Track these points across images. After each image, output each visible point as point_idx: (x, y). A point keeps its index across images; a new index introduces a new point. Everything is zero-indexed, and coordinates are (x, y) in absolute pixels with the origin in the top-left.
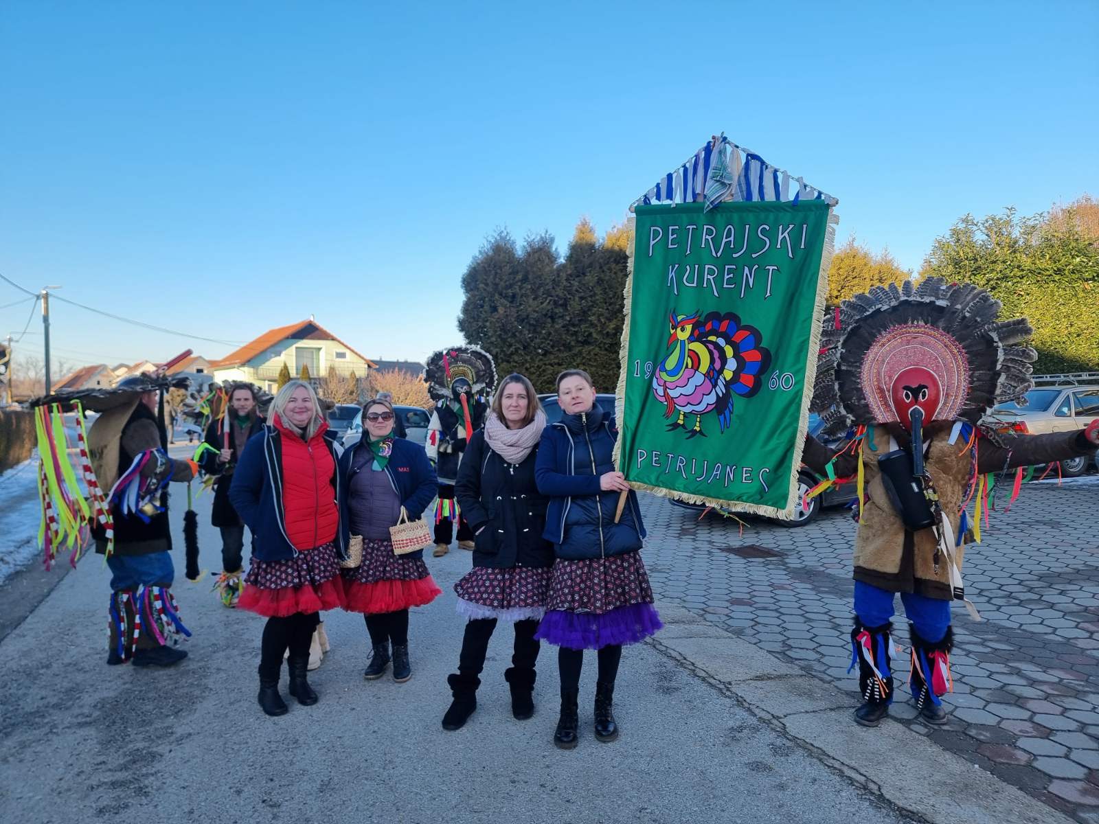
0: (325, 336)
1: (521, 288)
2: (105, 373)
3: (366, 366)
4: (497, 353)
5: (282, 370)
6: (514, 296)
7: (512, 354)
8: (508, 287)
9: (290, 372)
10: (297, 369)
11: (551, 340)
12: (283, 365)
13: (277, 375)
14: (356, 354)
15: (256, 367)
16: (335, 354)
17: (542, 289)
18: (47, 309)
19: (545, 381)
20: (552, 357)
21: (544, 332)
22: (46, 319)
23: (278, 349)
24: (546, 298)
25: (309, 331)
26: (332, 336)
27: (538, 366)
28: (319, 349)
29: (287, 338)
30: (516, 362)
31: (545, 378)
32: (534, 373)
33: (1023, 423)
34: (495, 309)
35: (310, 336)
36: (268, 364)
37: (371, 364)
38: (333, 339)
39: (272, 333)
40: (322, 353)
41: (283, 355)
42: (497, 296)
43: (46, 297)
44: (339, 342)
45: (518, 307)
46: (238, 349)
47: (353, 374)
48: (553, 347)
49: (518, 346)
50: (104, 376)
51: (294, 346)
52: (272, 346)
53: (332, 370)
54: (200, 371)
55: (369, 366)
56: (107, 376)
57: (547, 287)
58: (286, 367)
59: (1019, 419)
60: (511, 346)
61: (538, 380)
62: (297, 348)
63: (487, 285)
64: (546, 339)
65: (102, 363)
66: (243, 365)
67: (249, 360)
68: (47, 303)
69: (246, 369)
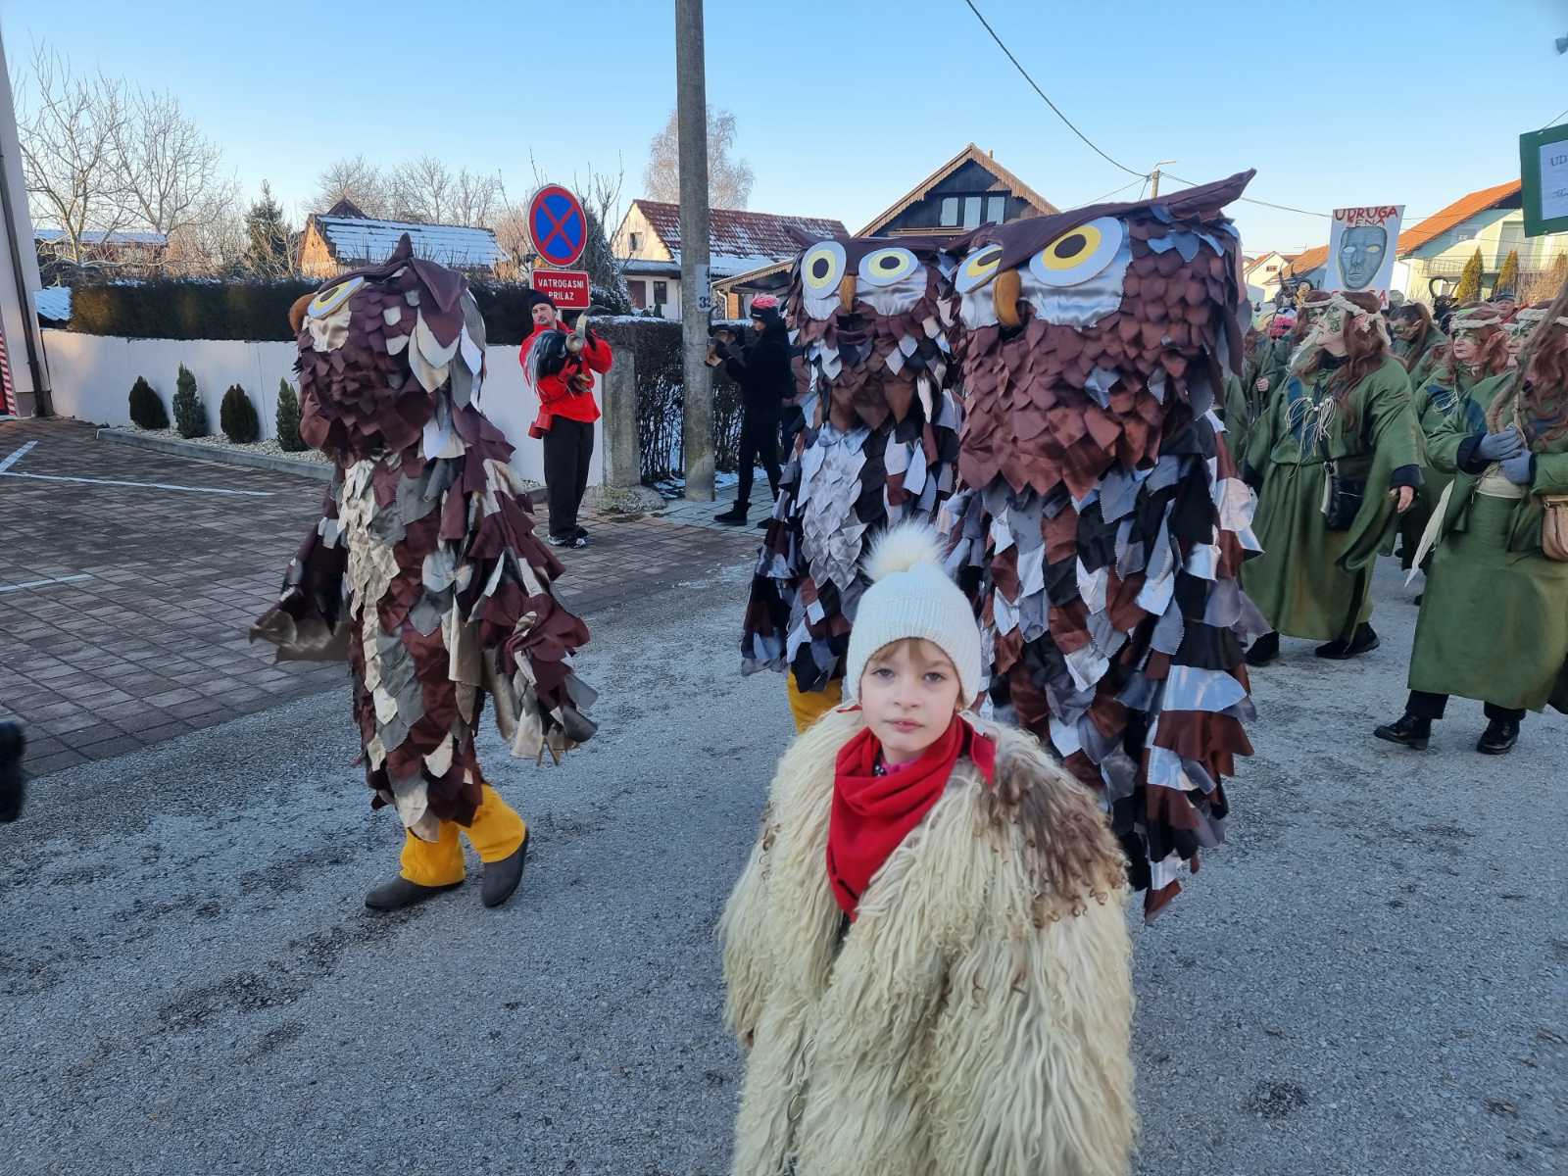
5: (1470, 261)
9: (1485, 264)
10: (1498, 260)
12: (1474, 253)
13: (1462, 270)
15: (1428, 259)
23: (1470, 227)
29: (1492, 207)
36: (1448, 252)
39: (1472, 198)
41: (1479, 235)
51: (1500, 223)
52: (1462, 222)
58: (1478, 257)
62: (1505, 223)
66: (1409, 255)
67: (1418, 248)
68: (1157, 185)
69: (1412, 261)
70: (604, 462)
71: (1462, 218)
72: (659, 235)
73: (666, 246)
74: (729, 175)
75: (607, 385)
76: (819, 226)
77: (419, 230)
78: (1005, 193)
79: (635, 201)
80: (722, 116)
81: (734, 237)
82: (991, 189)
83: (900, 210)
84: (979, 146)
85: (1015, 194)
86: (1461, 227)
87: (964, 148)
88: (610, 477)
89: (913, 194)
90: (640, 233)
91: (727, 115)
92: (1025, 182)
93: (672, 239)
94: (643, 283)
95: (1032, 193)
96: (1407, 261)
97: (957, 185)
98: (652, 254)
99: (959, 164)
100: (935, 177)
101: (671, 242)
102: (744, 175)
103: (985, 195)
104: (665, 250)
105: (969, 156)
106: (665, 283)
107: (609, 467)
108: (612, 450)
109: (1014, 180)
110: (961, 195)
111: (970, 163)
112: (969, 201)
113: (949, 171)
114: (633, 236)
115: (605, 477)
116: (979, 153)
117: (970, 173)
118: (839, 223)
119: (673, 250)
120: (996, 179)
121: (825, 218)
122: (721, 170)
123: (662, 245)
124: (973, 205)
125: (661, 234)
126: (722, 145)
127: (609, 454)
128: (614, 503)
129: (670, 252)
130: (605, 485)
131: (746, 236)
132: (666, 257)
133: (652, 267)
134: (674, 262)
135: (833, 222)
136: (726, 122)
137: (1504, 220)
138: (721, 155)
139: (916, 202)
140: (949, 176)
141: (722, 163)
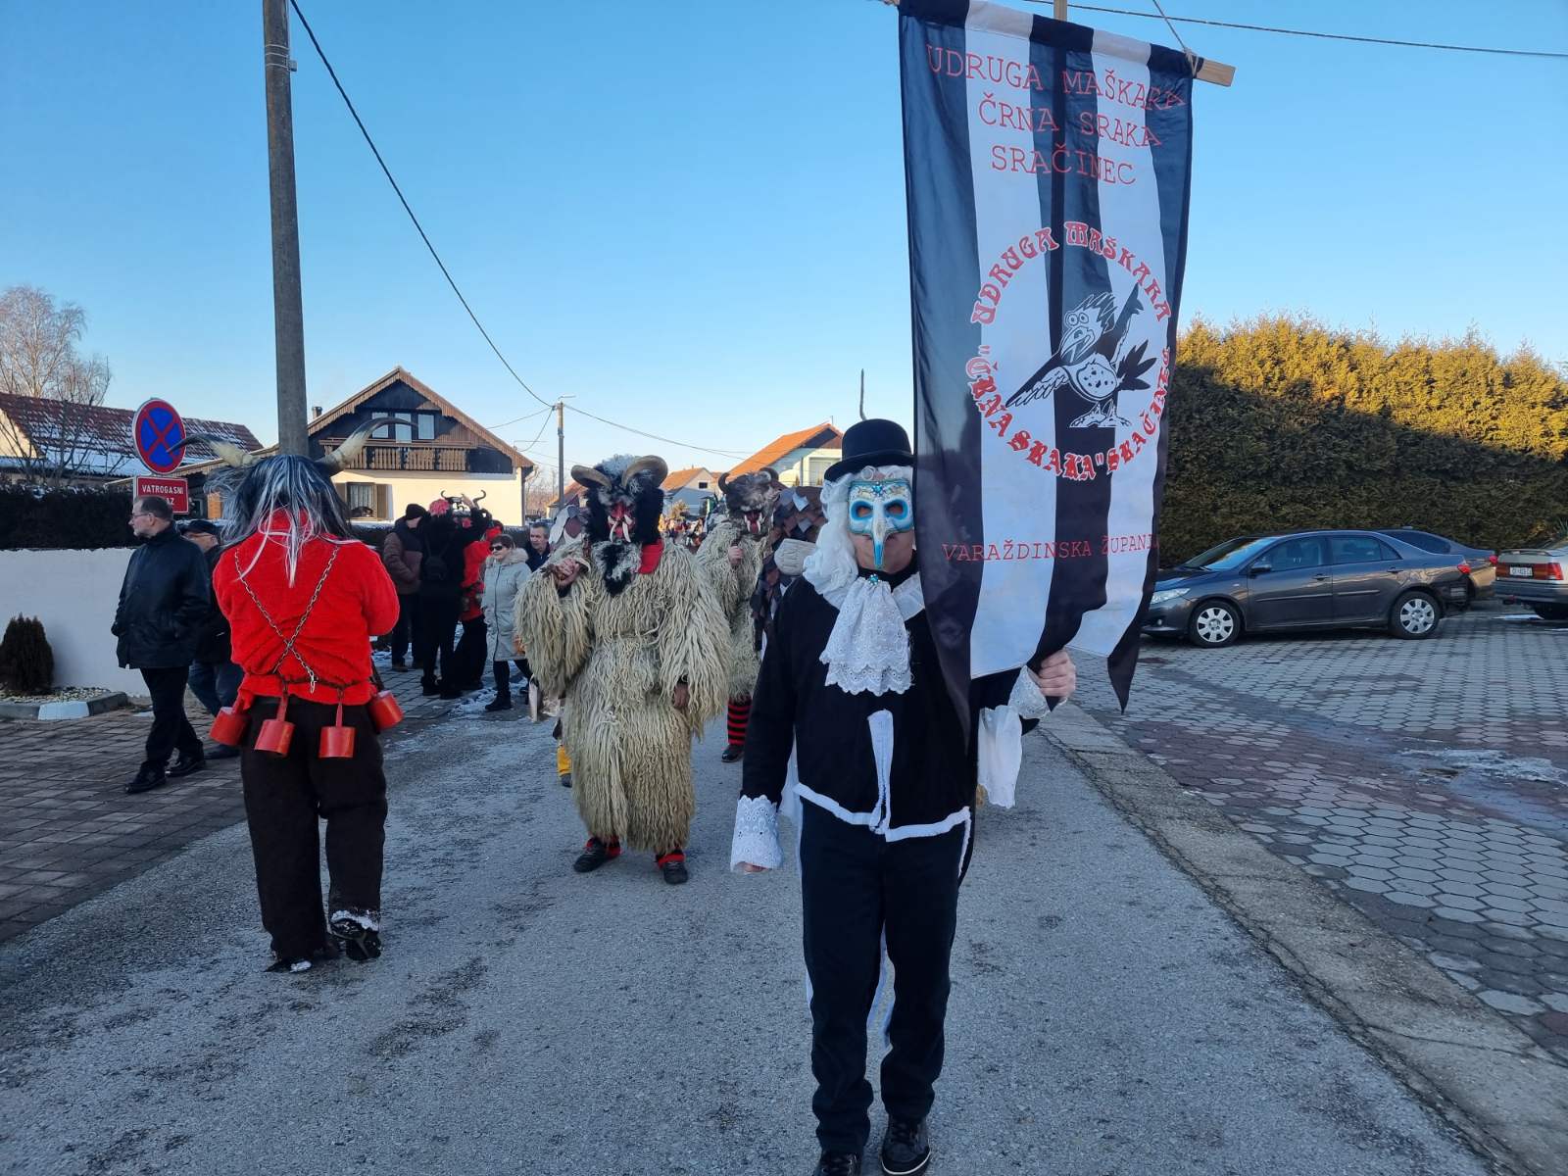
12: (795, 480)
18: (561, 421)
22: (560, 432)
23: (789, 460)
25: (826, 437)
29: (801, 447)
33: (1557, 565)
35: (827, 444)
39: (784, 440)
41: (797, 465)
43: (561, 407)
46: (742, 461)
51: (807, 460)
52: (784, 456)
54: (703, 485)
58: (798, 481)
59: (1553, 560)
62: (811, 459)
68: (561, 415)
71: (781, 453)
72: (22, 430)
73: (32, 442)
74: (77, 369)
76: (221, 429)
78: (436, 413)
80: (67, 308)
81: (121, 436)
82: (421, 408)
83: (329, 420)
84: (406, 369)
85: (445, 413)
86: (784, 460)
87: (390, 370)
89: (343, 407)
91: (74, 307)
92: (454, 404)
93: (39, 435)
95: (461, 414)
97: (387, 401)
99: (388, 383)
100: (363, 393)
101: (37, 438)
103: (415, 413)
104: (31, 447)
105: (398, 377)
109: (443, 401)
110: (391, 411)
111: (399, 384)
112: (399, 416)
113: (378, 389)
116: (408, 376)
117: (399, 391)
118: (243, 427)
119: (43, 446)
120: (426, 399)
122: (68, 364)
123: (27, 441)
124: (403, 420)
126: (68, 338)
129: (39, 448)
135: (237, 425)
136: (73, 315)
137: (811, 455)
138: (67, 346)
139: (346, 414)
140: (379, 393)
141: (68, 355)
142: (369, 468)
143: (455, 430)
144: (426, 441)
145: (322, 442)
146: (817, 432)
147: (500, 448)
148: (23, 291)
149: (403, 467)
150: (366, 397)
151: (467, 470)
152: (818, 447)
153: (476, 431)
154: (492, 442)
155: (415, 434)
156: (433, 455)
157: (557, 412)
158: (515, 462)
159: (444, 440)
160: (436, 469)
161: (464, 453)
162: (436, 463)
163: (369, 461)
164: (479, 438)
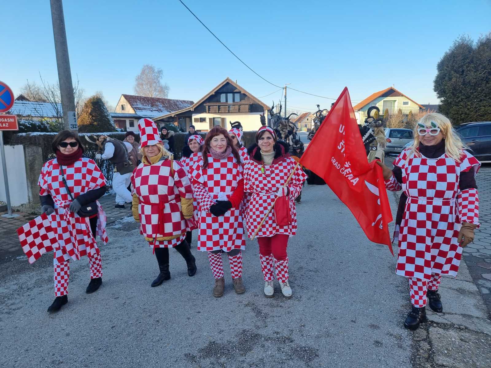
0: (399, 94)
1: (467, 67)
2: (310, 116)
3: (419, 108)
4: (451, 102)
6: (463, 71)
7: (459, 101)
8: (459, 67)
10: (383, 111)
11: (484, 93)
14: (414, 102)
15: (364, 111)
16: (402, 103)
17: (481, 66)
18: (286, 92)
19: (479, 115)
20: (485, 102)
21: (479, 89)
22: (285, 97)
24: (483, 71)
25: (391, 92)
26: (402, 94)
27: (475, 107)
28: (395, 101)
29: (380, 97)
30: (462, 106)
31: (479, 113)
32: (473, 111)
34: (450, 79)
35: (391, 95)
37: (422, 107)
38: (402, 96)
39: (374, 94)
40: (396, 103)
42: (453, 72)
44: (405, 97)
45: (464, 77)
47: (411, 112)
48: (485, 96)
49: (463, 97)
50: (309, 117)
51: (382, 101)
53: (400, 111)
55: (420, 108)
56: (311, 117)
57: (484, 65)
60: (458, 98)
61: (474, 115)
62: (384, 101)
63: (448, 67)
64: (481, 93)
65: (309, 112)
66: (359, 110)
67: (362, 108)
68: (286, 90)
69: (360, 112)
70: (28, 193)
71: (372, 100)
72: (131, 105)
73: (133, 109)
74: (161, 87)
75: (27, 161)
77: (42, 104)
78: (240, 92)
79: (122, 95)
81: (157, 106)
82: (235, 91)
83: (207, 97)
84: (230, 78)
85: (242, 92)
86: (372, 102)
87: (226, 78)
88: (31, 199)
89: (211, 92)
90: (125, 105)
91: (160, 70)
92: (245, 89)
93: (136, 107)
94: (125, 121)
95: (247, 92)
96: (359, 112)
97: (225, 90)
98: (129, 111)
99: (224, 83)
101: (135, 108)
102: (167, 88)
103: (234, 93)
104: (133, 110)
105: (227, 81)
106: (133, 121)
107: (30, 195)
108: (32, 188)
109: (241, 88)
110: (226, 93)
111: (228, 83)
112: (229, 94)
113: (221, 86)
114: (122, 106)
115: (29, 199)
116: (230, 80)
117: (228, 86)
118: (192, 101)
119: (136, 110)
120: (237, 89)
121: (188, 100)
122: (159, 86)
123: (132, 108)
124: (230, 96)
125: (132, 105)
127: (30, 190)
128: (33, 211)
129: (135, 111)
130: (29, 203)
131: (161, 105)
132: (134, 112)
133: (127, 115)
134: (136, 114)
136: (160, 72)
137: (384, 100)
138: (159, 82)
139: (212, 95)
140: (222, 87)
141: (159, 84)
142: (219, 112)
143: (246, 98)
144: (237, 103)
145: (205, 105)
146: (387, 90)
147: (260, 103)
148: (147, 66)
149: (229, 112)
150: (218, 89)
151: (249, 112)
152: (387, 96)
153: (252, 98)
154: (257, 102)
155: (234, 100)
156: (238, 107)
157: (285, 90)
158: (265, 109)
159: (243, 102)
160: (239, 112)
161: (248, 106)
162: (239, 110)
163: (219, 110)
164: (253, 100)
